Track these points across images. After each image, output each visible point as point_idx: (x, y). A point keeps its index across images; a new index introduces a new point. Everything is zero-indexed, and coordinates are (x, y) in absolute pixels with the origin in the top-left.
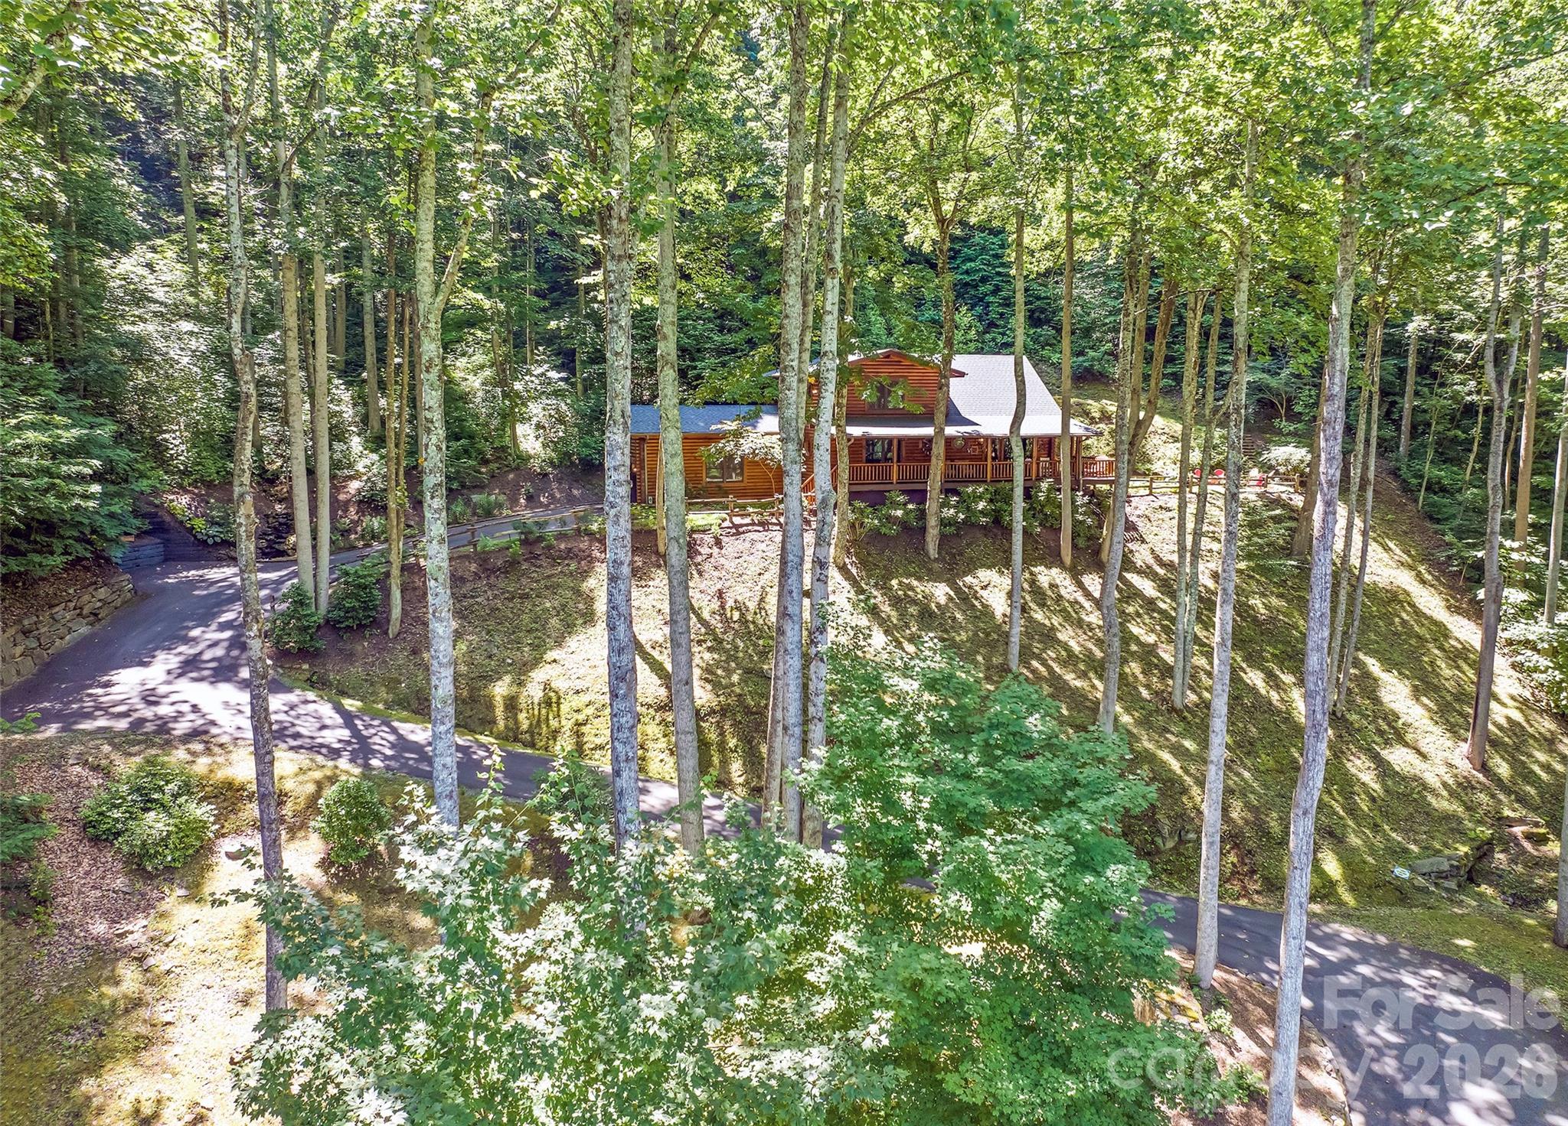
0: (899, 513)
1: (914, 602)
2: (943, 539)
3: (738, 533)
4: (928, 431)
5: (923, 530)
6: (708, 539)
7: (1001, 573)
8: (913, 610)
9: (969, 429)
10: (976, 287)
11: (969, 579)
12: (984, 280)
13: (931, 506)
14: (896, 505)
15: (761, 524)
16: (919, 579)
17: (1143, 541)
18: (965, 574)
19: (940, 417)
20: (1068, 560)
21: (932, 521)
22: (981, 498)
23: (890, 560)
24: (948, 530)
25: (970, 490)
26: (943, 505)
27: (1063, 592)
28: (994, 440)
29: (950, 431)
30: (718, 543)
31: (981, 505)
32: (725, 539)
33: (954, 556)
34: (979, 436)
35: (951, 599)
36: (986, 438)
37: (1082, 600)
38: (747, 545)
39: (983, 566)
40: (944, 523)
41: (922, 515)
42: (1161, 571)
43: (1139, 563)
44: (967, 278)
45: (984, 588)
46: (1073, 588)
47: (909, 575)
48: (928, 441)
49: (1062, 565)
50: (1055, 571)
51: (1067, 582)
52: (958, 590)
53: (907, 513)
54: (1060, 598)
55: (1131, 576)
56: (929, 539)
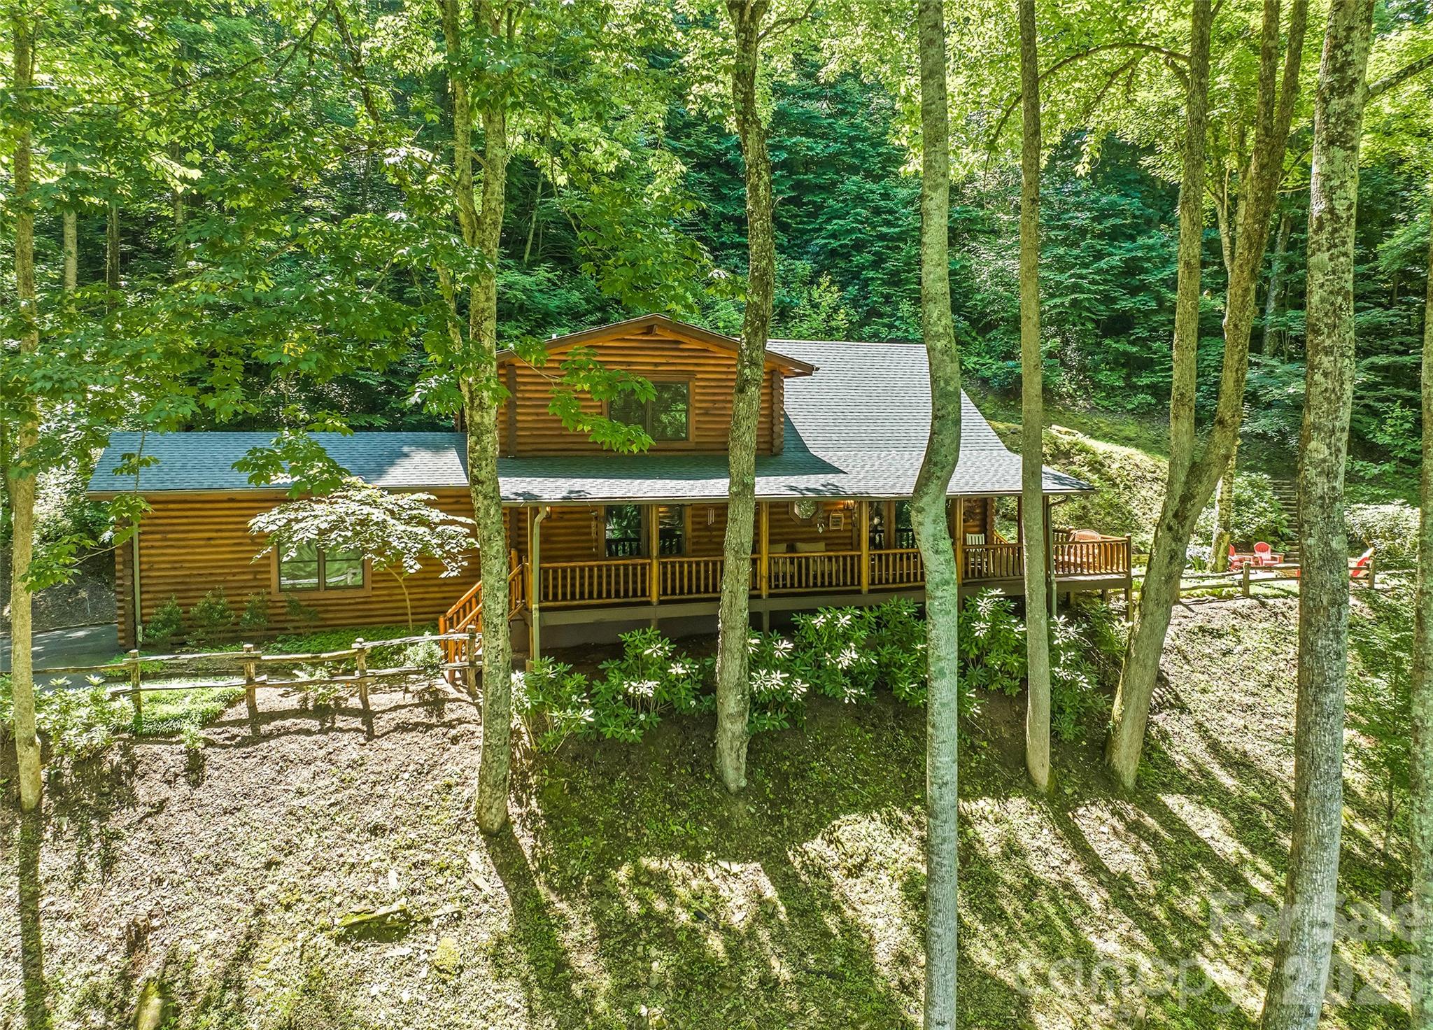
0: (647, 688)
1: (667, 936)
2: (757, 745)
3: (257, 738)
4: (717, 488)
5: (711, 720)
6: (170, 757)
7: (894, 825)
8: (660, 964)
9: (815, 481)
10: (847, 257)
11: (816, 846)
12: (859, 246)
13: (729, 667)
14: (641, 669)
15: (322, 712)
16: (694, 855)
17: (1183, 709)
18: (810, 830)
19: (742, 457)
20: (1042, 772)
21: (731, 703)
22: (846, 638)
23: (626, 804)
24: (771, 721)
25: (819, 621)
26: (757, 662)
27: (1039, 868)
28: (876, 506)
29: (769, 486)
30: (195, 767)
31: (848, 657)
32: (215, 756)
33: (785, 778)
34: (838, 494)
35: (765, 914)
36: (860, 499)
37: (1082, 885)
38: (268, 771)
39: (852, 807)
40: (758, 704)
41: (707, 687)
42: (1227, 781)
43: (1185, 764)
44: (835, 244)
45: (855, 871)
46: (1059, 853)
47: (667, 847)
48: (720, 508)
49: (1028, 786)
50: (1017, 804)
51: (1046, 838)
52: (786, 883)
53: (670, 684)
54: (1032, 886)
55: (1172, 801)
56: (724, 743)
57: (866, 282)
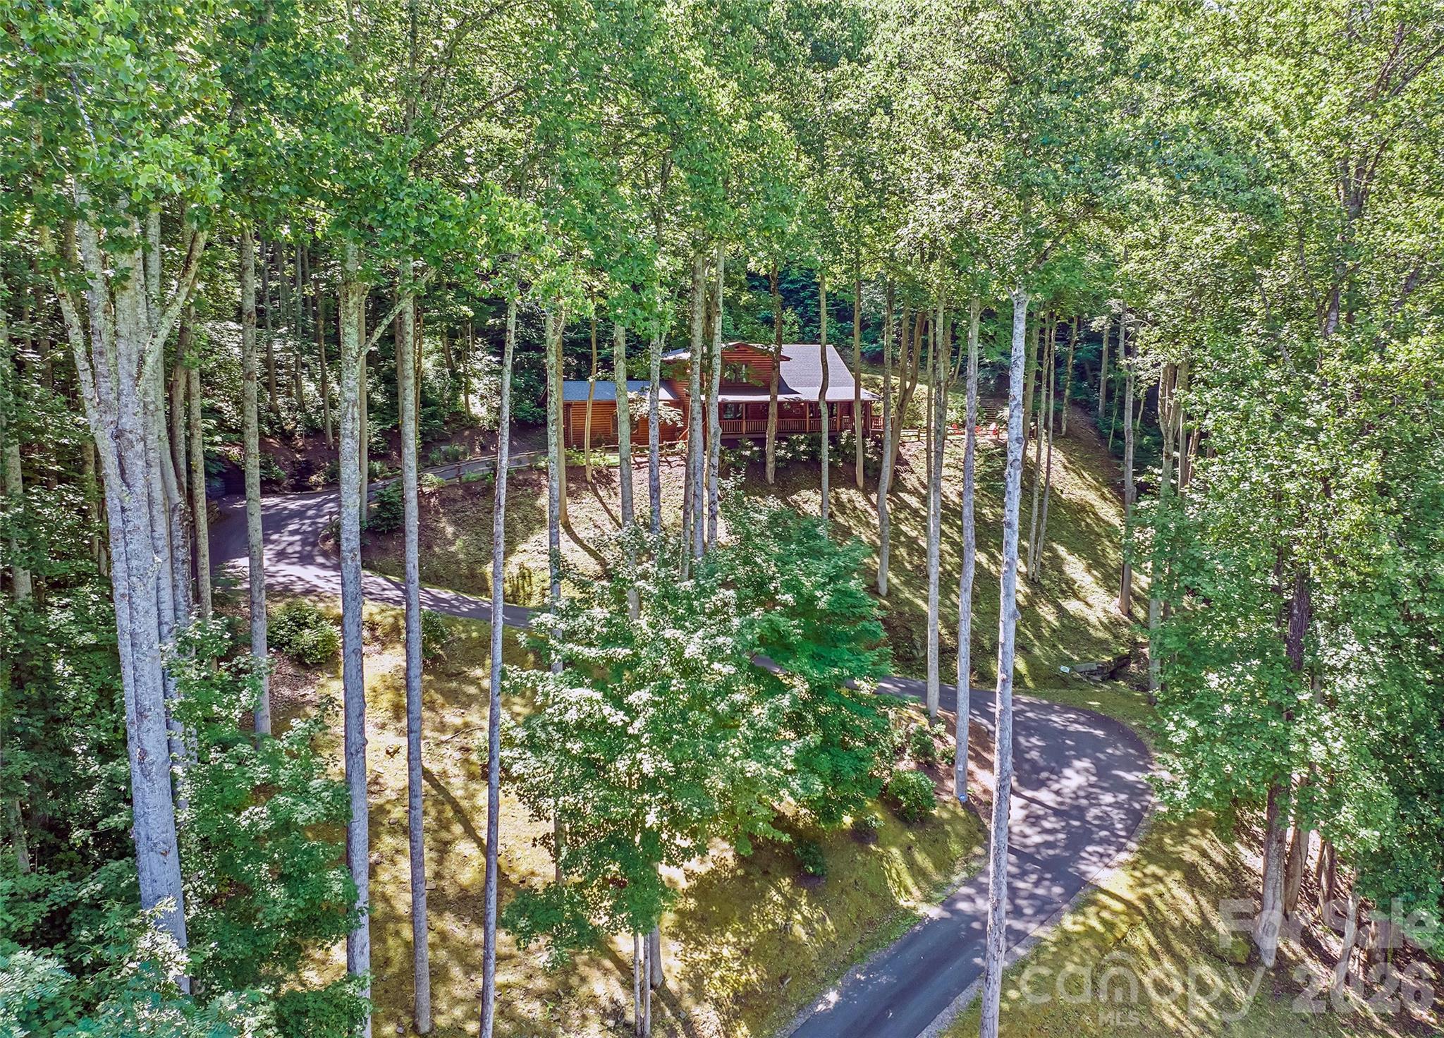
0: (748, 453)
2: (777, 469)
3: (640, 468)
4: (767, 398)
5: (764, 464)
7: (815, 492)
9: (793, 396)
11: (795, 497)
12: (804, 288)
13: (769, 448)
14: (746, 448)
16: (762, 496)
17: (913, 472)
18: (793, 493)
19: (774, 389)
20: (860, 482)
21: (770, 459)
22: (802, 442)
24: (781, 464)
25: (795, 437)
26: (777, 448)
27: (857, 505)
28: (809, 403)
29: (780, 398)
31: (803, 448)
33: (784, 482)
34: (801, 401)
36: (805, 402)
37: (870, 510)
39: (804, 488)
40: (778, 459)
41: (763, 454)
43: (909, 486)
44: (792, 287)
45: (805, 502)
46: (864, 502)
48: (767, 404)
49: (856, 487)
50: (852, 492)
51: (860, 498)
52: (788, 504)
53: (753, 453)
54: (855, 509)
55: (901, 495)
56: (768, 470)
57: (807, 306)
